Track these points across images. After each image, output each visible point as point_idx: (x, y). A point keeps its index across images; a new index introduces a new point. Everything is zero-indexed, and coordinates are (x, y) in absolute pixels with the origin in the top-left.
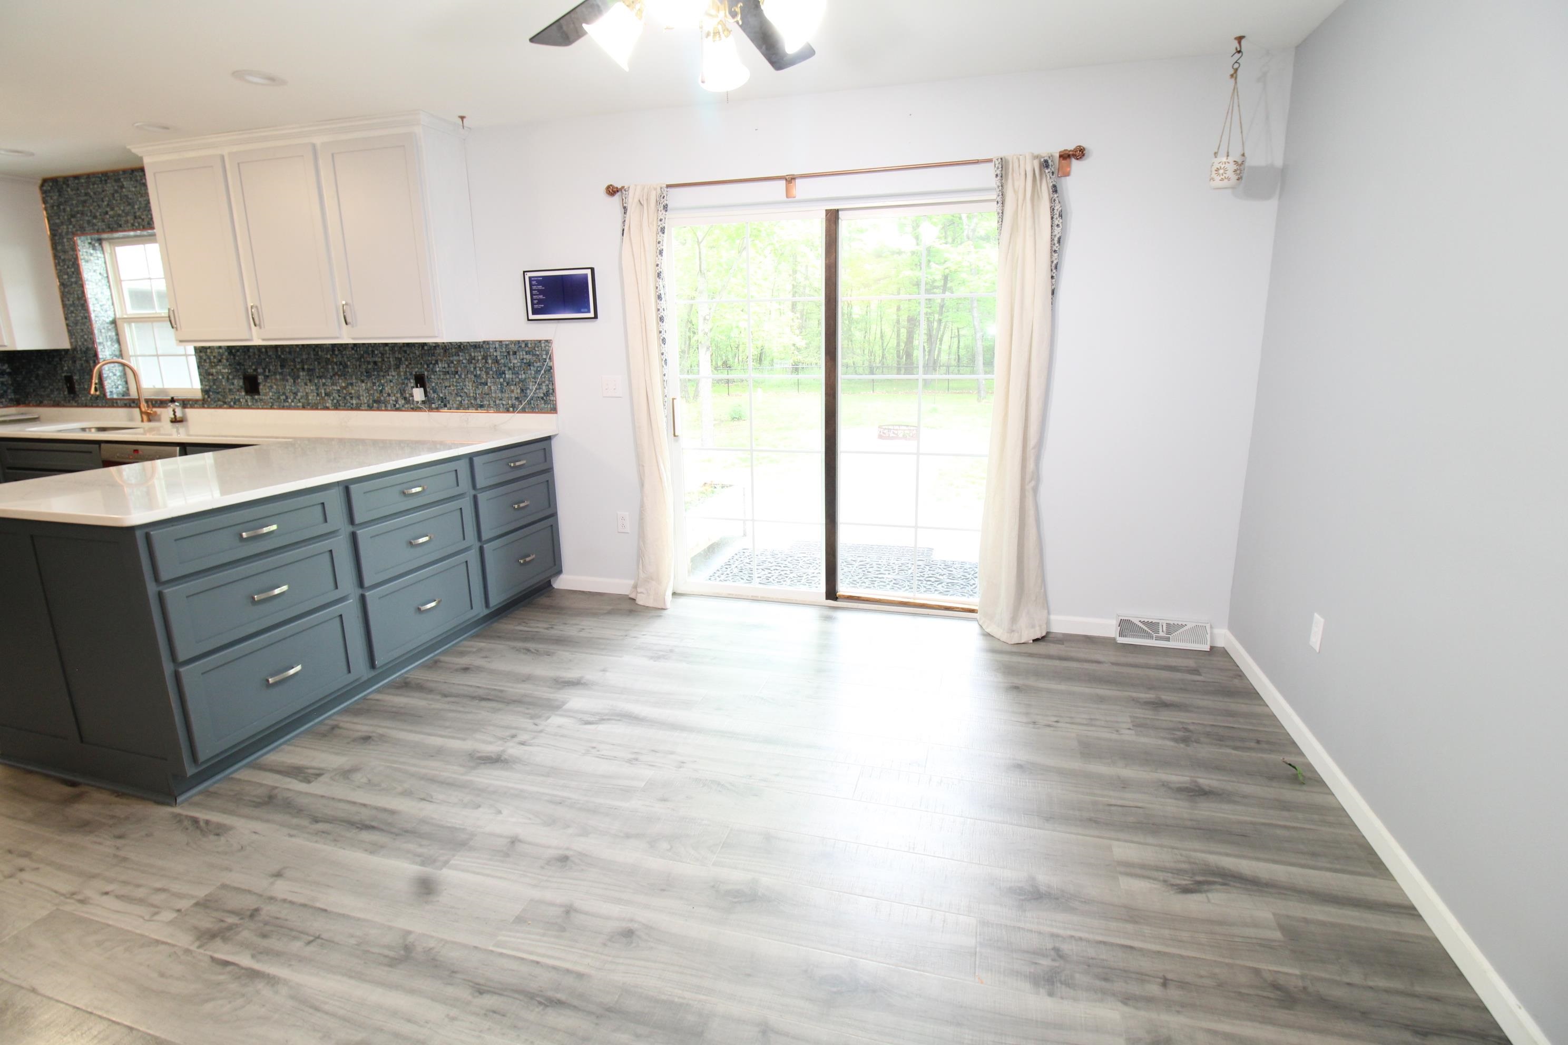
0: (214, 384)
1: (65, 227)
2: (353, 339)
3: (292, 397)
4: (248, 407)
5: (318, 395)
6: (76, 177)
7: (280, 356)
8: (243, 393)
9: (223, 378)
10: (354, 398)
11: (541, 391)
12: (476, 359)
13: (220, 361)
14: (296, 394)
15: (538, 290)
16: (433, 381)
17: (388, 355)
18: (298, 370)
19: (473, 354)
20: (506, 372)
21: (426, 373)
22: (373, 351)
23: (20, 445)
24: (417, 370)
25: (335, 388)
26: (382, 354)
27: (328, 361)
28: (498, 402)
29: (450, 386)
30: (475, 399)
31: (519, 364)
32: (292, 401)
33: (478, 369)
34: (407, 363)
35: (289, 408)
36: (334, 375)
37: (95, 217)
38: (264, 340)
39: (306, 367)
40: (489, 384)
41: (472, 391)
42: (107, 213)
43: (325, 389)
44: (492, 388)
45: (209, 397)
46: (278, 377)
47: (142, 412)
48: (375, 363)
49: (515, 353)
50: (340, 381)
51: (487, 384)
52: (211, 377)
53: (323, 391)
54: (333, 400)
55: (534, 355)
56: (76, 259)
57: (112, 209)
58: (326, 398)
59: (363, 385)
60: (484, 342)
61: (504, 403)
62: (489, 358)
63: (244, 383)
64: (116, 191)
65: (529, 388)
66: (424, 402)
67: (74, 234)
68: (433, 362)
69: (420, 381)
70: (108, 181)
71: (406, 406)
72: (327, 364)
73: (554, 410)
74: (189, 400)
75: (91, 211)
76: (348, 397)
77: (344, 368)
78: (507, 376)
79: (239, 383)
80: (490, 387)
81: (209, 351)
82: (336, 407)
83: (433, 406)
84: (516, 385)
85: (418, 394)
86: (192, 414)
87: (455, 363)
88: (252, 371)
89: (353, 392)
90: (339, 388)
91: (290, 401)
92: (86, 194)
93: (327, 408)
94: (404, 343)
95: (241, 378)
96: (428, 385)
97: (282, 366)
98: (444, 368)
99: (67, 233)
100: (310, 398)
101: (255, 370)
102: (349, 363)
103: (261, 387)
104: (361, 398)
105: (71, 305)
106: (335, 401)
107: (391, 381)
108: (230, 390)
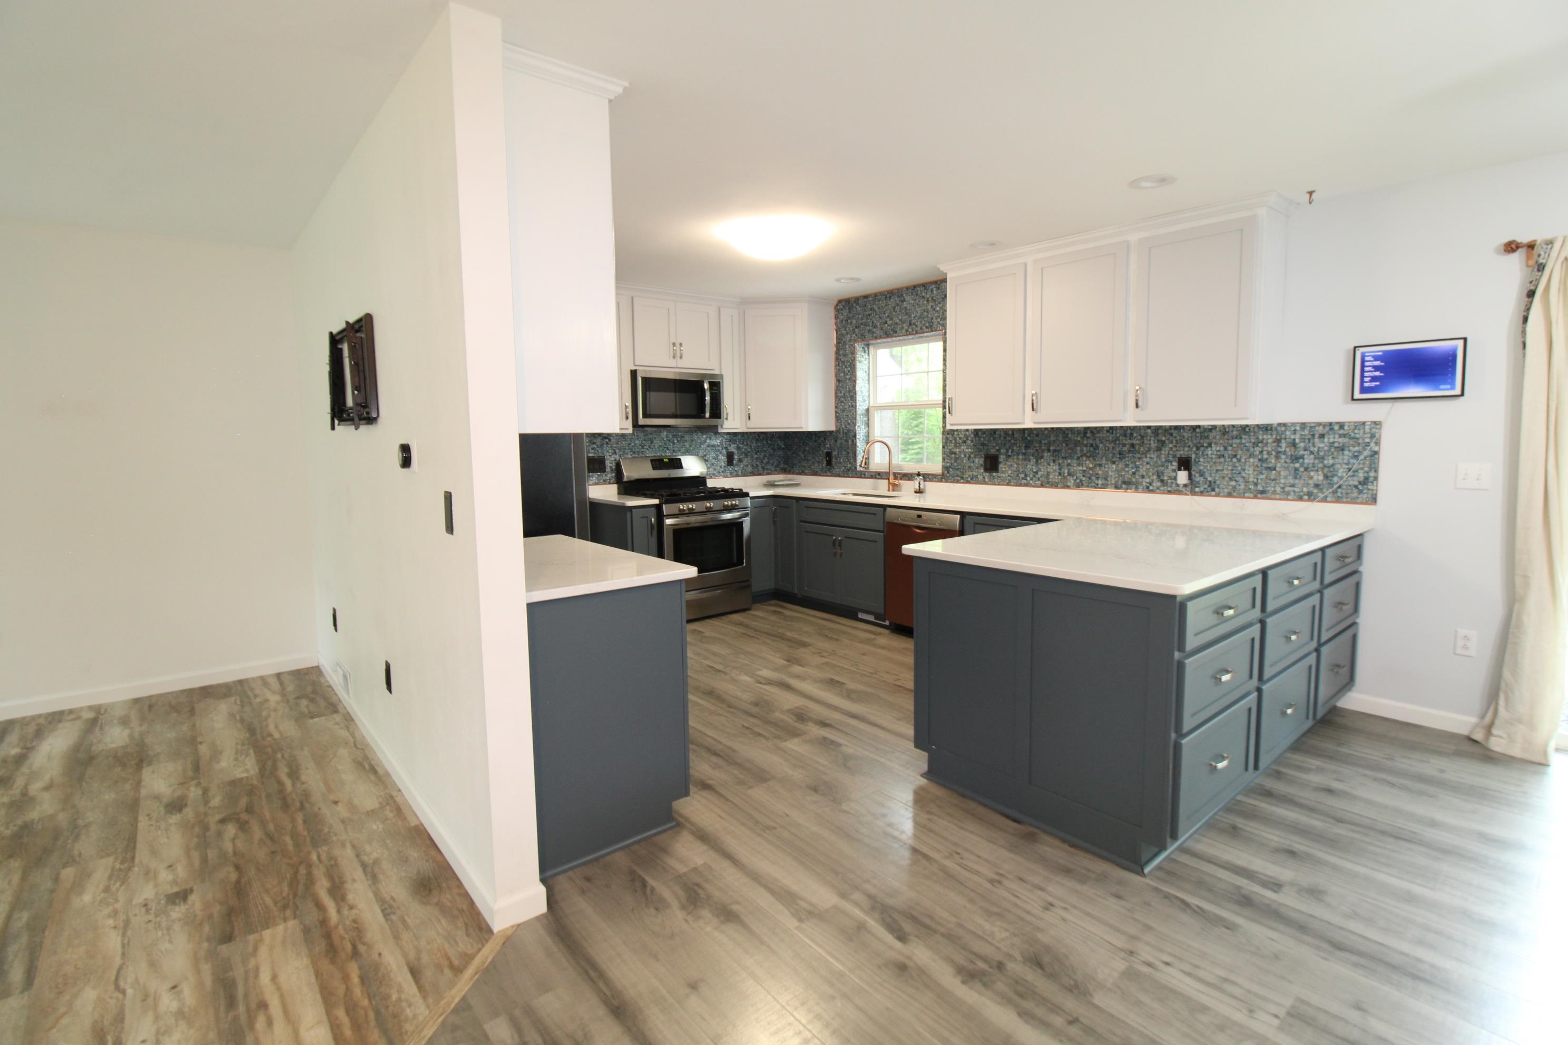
0: (955, 461)
1: (849, 336)
2: (1138, 421)
3: (1031, 476)
4: (984, 483)
5: (1060, 474)
6: (866, 297)
7: (1026, 439)
8: (982, 471)
9: (965, 456)
10: (1100, 479)
11: (1356, 479)
12: (1265, 441)
13: (965, 442)
14: (1036, 473)
15: (1374, 367)
16: (1202, 464)
17: (1149, 438)
18: (1043, 451)
19: (1260, 437)
20: (1306, 457)
21: (1193, 456)
22: (1131, 434)
23: (812, 504)
24: (1182, 452)
25: (1080, 468)
26: (1142, 437)
27: (1077, 444)
28: (1287, 489)
29: (1222, 470)
30: (1256, 484)
31: (1326, 448)
32: (1031, 480)
33: (1265, 453)
34: (1171, 446)
35: (1027, 485)
36: (1082, 456)
37: (875, 327)
38: (1035, 423)
39: (1052, 448)
40: (1278, 469)
41: (1252, 476)
42: (886, 323)
43: (1069, 470)
44: (1282, 473)
45: (948, 473)
46: (1020, 457)
47: (889, 483)
48: (1133, 445)
49: (1322, 436)
50: (1087, 462)
51: (1275, 469)
52: (953, 455)
53: (1066, 471)
54: (1075, 480)
55: (1351, 438)
56: (854, 360)
57: (892, 319)
58: (1069, 477)
59: (1114, 466)
60: (1280, 424)
61: (1296, 490)
62: (1283, 441)
63: (985, 462)
64: (898, 305)
65: (1336, 475)
66: (1185, 486)
67: (855, 341)
68: (1205, 445)
69: (1185, 464)
70: (892, 297)
71: (1162, 488)
72: (1076, 445)
73: (1373, 500)
74: (929, 475)
75: (873, 322)
76: (1093, 478)
77: (1095, 449)
78: (1306, 461)
79: (979, 461)
80: (1279, 472)
81: (956, 433)
82: (1079, 485)
83: (1197, 489)
84: (1317, 471)
85: (1182, 477)
86: (930, 486)
87: (1234, 445)
88: (995, 451)
89: (1100, 472)
90: (1085, 468)
91: (1028, 479)
92: (871, 309)
93: (1068, 487)
94: (1171, 426)
95: (982, 457)
96: (1194, 468)
97: (1027, 447)
98: (1219, 451)
99: (850, 341)
100: (1051, 477)
101: (999, 450)
102: (1101, 445)
103: (1001, 466)
104: (1109, 479)
105: (842, 397)
106: (1078, 481)
107: (1147, 463)
108: (970, 467)
